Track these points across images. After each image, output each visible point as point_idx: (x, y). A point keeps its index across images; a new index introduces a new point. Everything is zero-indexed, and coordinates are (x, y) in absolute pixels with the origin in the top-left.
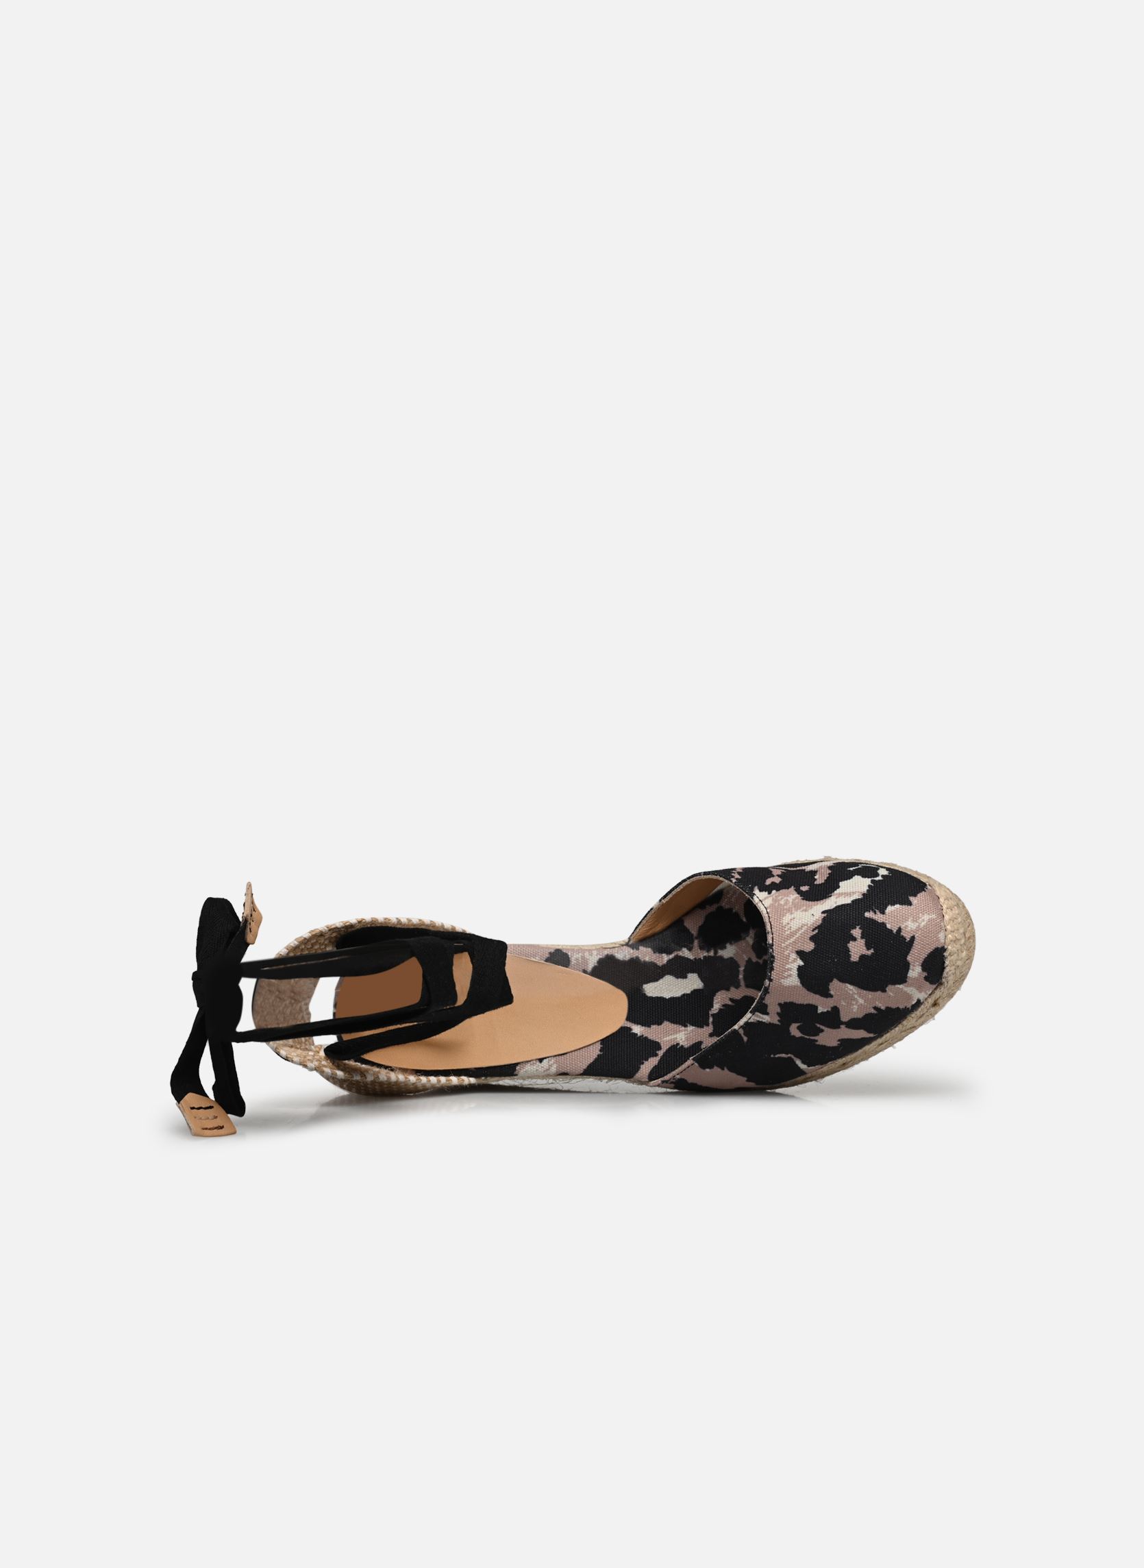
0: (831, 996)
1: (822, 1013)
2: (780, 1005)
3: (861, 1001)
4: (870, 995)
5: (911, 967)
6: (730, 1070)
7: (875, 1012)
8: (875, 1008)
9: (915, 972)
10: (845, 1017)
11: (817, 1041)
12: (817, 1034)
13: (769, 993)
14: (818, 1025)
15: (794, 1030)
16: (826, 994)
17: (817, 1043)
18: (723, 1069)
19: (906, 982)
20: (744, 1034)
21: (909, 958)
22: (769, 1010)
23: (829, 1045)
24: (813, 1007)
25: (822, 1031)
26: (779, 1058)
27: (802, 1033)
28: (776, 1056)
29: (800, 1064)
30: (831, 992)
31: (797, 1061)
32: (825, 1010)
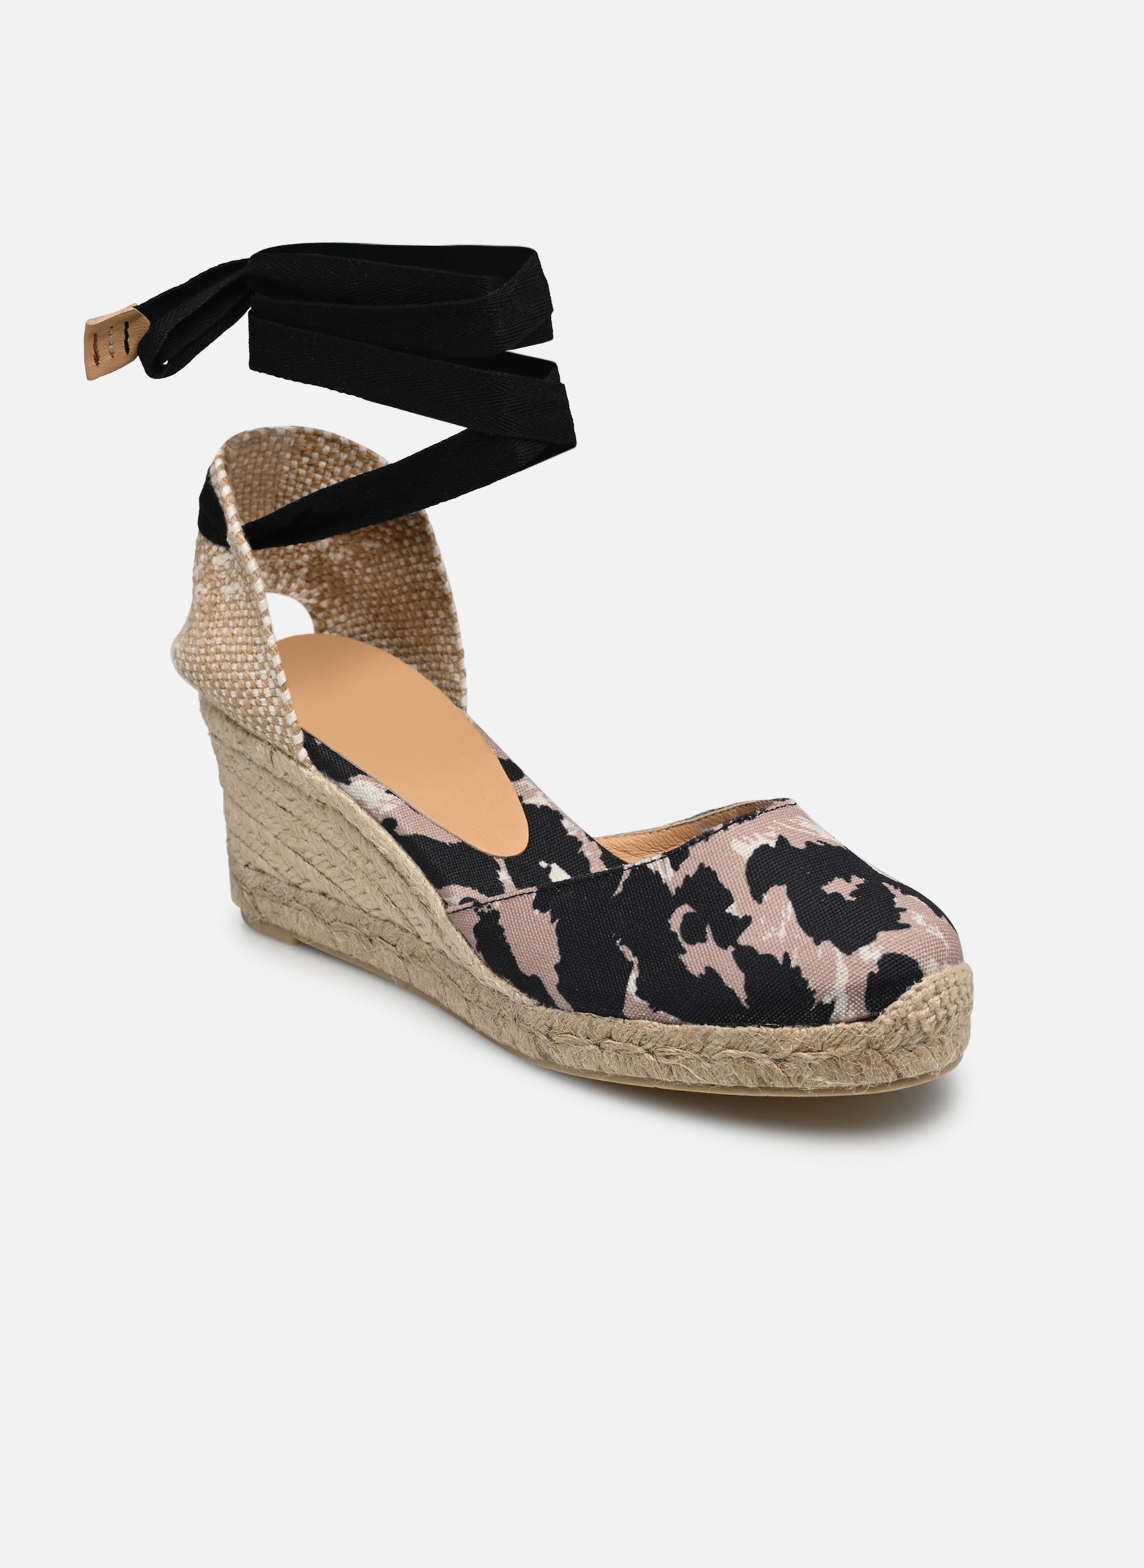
0: (760, 901)
1: (730, 914)
2: (701, 866)
3: (782, 933)
4: (799, 933)
5: (872, 944)
6: (558, 931)
7: (781, 961)
8: (786, 956)
9: (870, 955)
10: (743, 940)
11: (684, 952)
12: (692, 942)
13: (707, 840)
14: (708, 930)
15: (677, 920)
16: (757, 896)
17: (682, 957)
18: (553, 921)
19: (849, 954)
20: (626, 882)
21: (881, 935)
22: (684, 865)
23: (690, 968)
24: (729, 899)
25: (704, 940)
26: (621, 954)
27: (681, 927)
28: (621, 948)
29: (632, 987)
30: (765, 897)
31: (634, 976)
32: (735, 914)
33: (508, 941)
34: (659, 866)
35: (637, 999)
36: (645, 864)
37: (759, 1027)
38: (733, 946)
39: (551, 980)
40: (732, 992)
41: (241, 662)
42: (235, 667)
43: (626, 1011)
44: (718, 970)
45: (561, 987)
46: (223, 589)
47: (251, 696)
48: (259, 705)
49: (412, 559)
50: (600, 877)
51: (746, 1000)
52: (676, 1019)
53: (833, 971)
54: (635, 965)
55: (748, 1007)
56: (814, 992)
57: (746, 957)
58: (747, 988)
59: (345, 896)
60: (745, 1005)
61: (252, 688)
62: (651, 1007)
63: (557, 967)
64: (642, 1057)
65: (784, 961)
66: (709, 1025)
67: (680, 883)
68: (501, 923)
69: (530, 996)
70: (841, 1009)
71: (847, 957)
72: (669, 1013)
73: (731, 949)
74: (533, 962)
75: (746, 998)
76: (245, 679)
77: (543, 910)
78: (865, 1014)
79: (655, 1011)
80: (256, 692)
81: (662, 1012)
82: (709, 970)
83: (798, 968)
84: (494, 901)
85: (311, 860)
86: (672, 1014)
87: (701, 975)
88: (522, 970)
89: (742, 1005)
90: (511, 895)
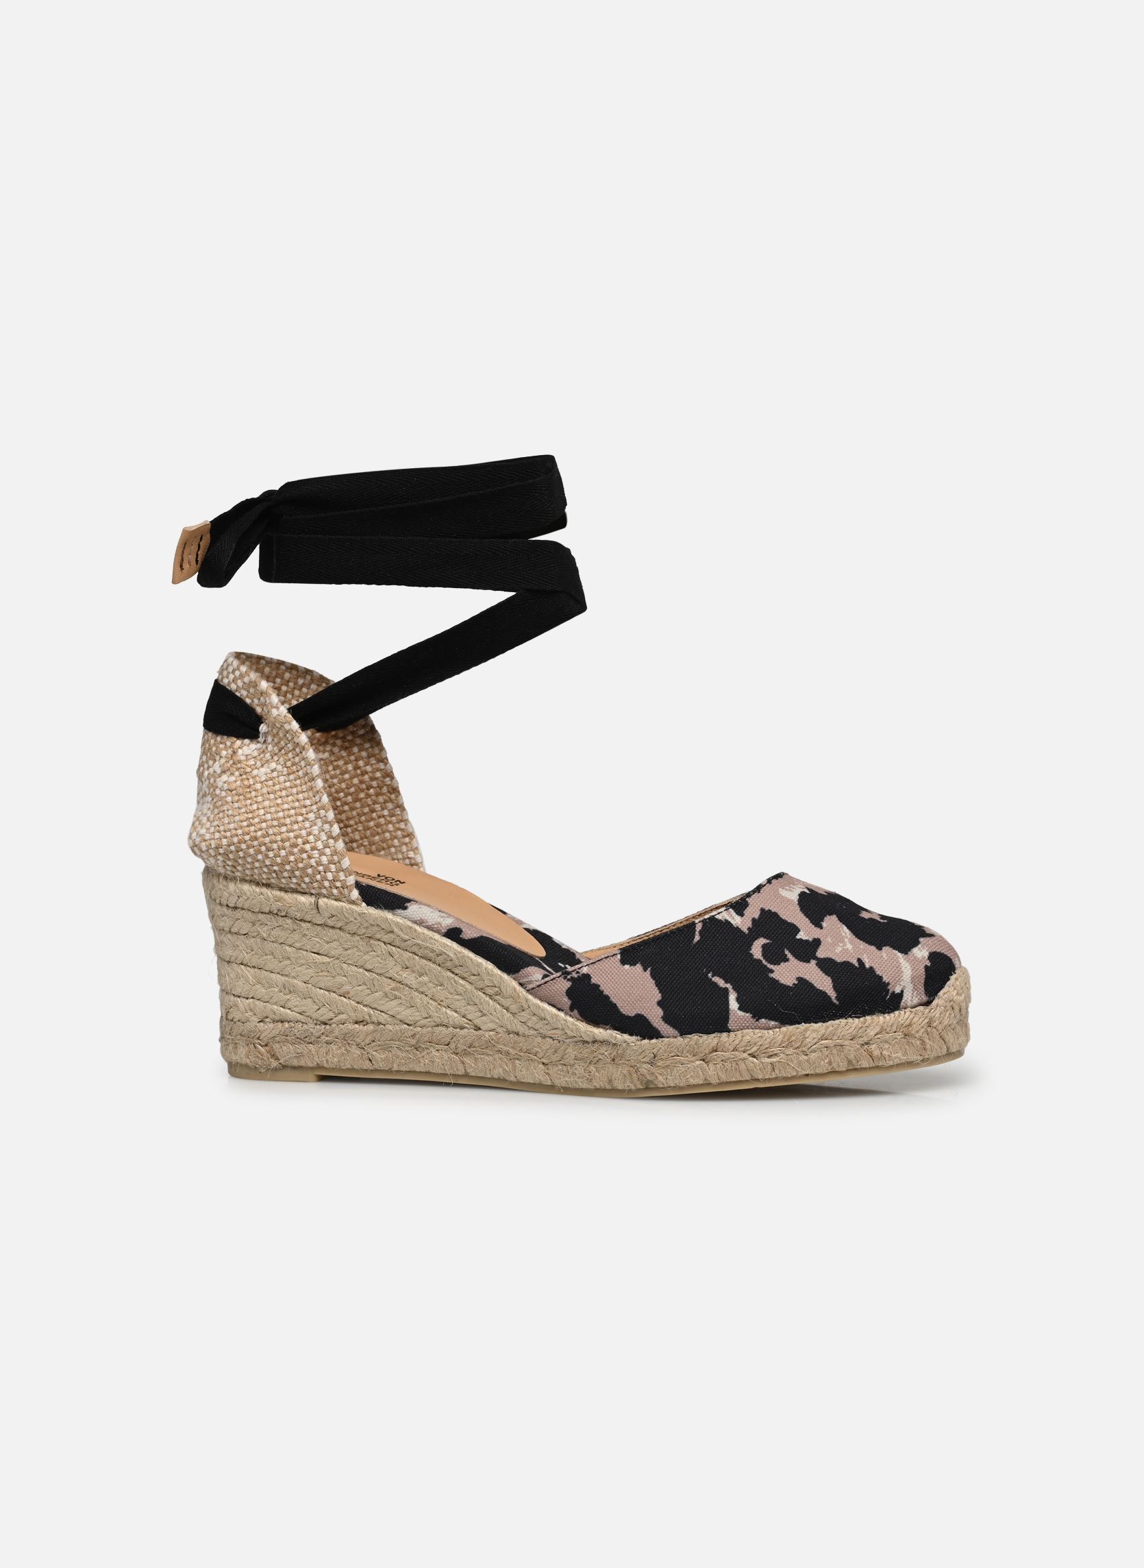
0: (822, 928)
1: (801, 939)
2: (762, 910)
3: (849, 946)
4: (862, 945)
5: (919, 947)
6: (653, 976)
7: (857, 965)
8: (859, 960)
9: (921, 953)
10: (821, 953)
11: (772, 971)
12: (777, 963)
13: (759, 892)
14: (787, 952)
15: (757, 950)
16: (817, 923)
17: (772, 975)
18: (645, 970)
19: (906, 954)
20: (701, 932)
21: (921, 940)
22: (747, 912)
23: (782, 982)
24: (796, 930)
25: (787, 960)
26: (715, 984)
27: (763, 955)
28: (713, 979)
29: (733, 1004)
30: (824, 924)
31: (732, 997)
32: (805, 938)
33: (606, 992)
34: (726, 915)
35: (741, 1013)
36: (713, 916)
37: (846, 1019)
38: (814, 959)
39: (655, 1016)
40: (824, 994)
41: (291, 824)
42: (284, 829)
43: (731, 1025)
44: (807, 977)
45: (666, 1019)
46: (255, 772)
47: (303, 851)
48: (310, 857)
49: (361, 763)
50: (675, 933)
51: (836, 997)
52: (776, 1023)
53: (899, 967)
54: (730, 989)
55: (837, 1003)
56: (888, 984)
57: (827, 966)
58: (835, 987)
59: (386, 1016)
60: (835, 1001)
61: (304, 844)
62: (754, 1017)
63: (659, 1004)
64: (747, 1061)
65: (859, 964)
66: (805, 1023)
67: (750, 925)
68: (594, 982)
69: (631, 1035)
70: (909, 998)
71: (906, 956)
72: (770, 1019)
73: (813, 962)
74: (635, 1004)
75: (835, 995)
76: (296, 837)
77: (633, 964)
78: (925, 999)
79: (757, 1020)
80: (308, 847)
81: (763, 1020)
82: (800, 979)
83: (871, 968)
84: (581, 967)
85: (348, 993)
86: (772, 1020)
87: (794, 984)
88: (624, 1013)
89: (832, 1002)
90: (597, 959)
